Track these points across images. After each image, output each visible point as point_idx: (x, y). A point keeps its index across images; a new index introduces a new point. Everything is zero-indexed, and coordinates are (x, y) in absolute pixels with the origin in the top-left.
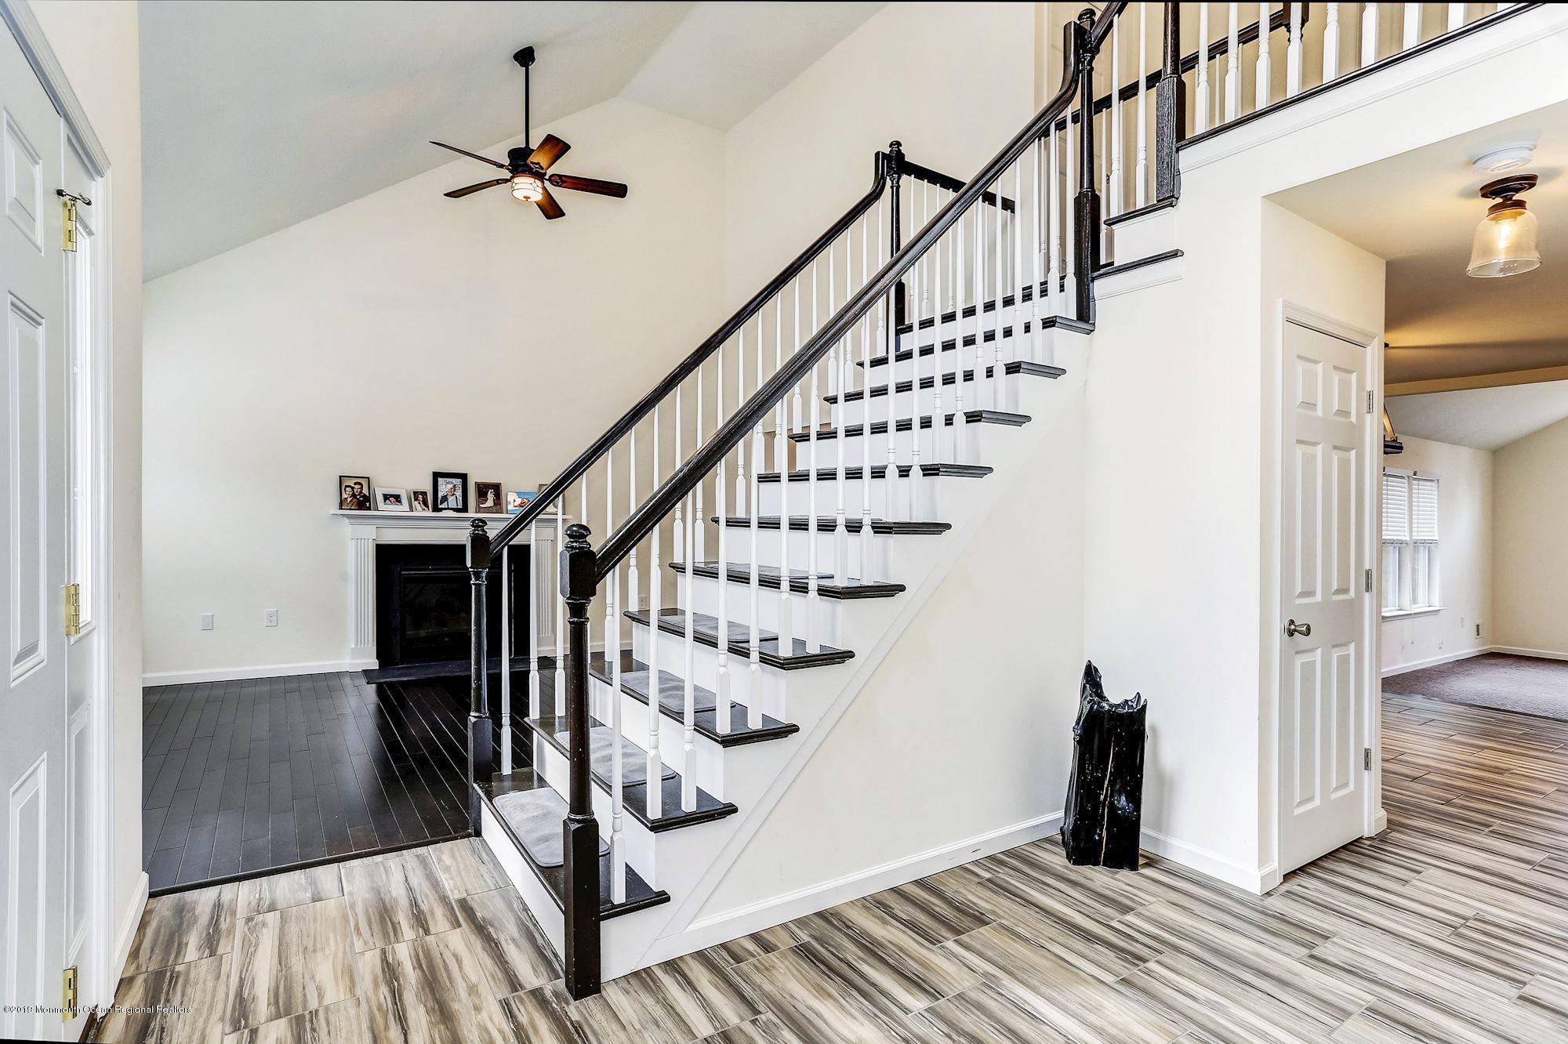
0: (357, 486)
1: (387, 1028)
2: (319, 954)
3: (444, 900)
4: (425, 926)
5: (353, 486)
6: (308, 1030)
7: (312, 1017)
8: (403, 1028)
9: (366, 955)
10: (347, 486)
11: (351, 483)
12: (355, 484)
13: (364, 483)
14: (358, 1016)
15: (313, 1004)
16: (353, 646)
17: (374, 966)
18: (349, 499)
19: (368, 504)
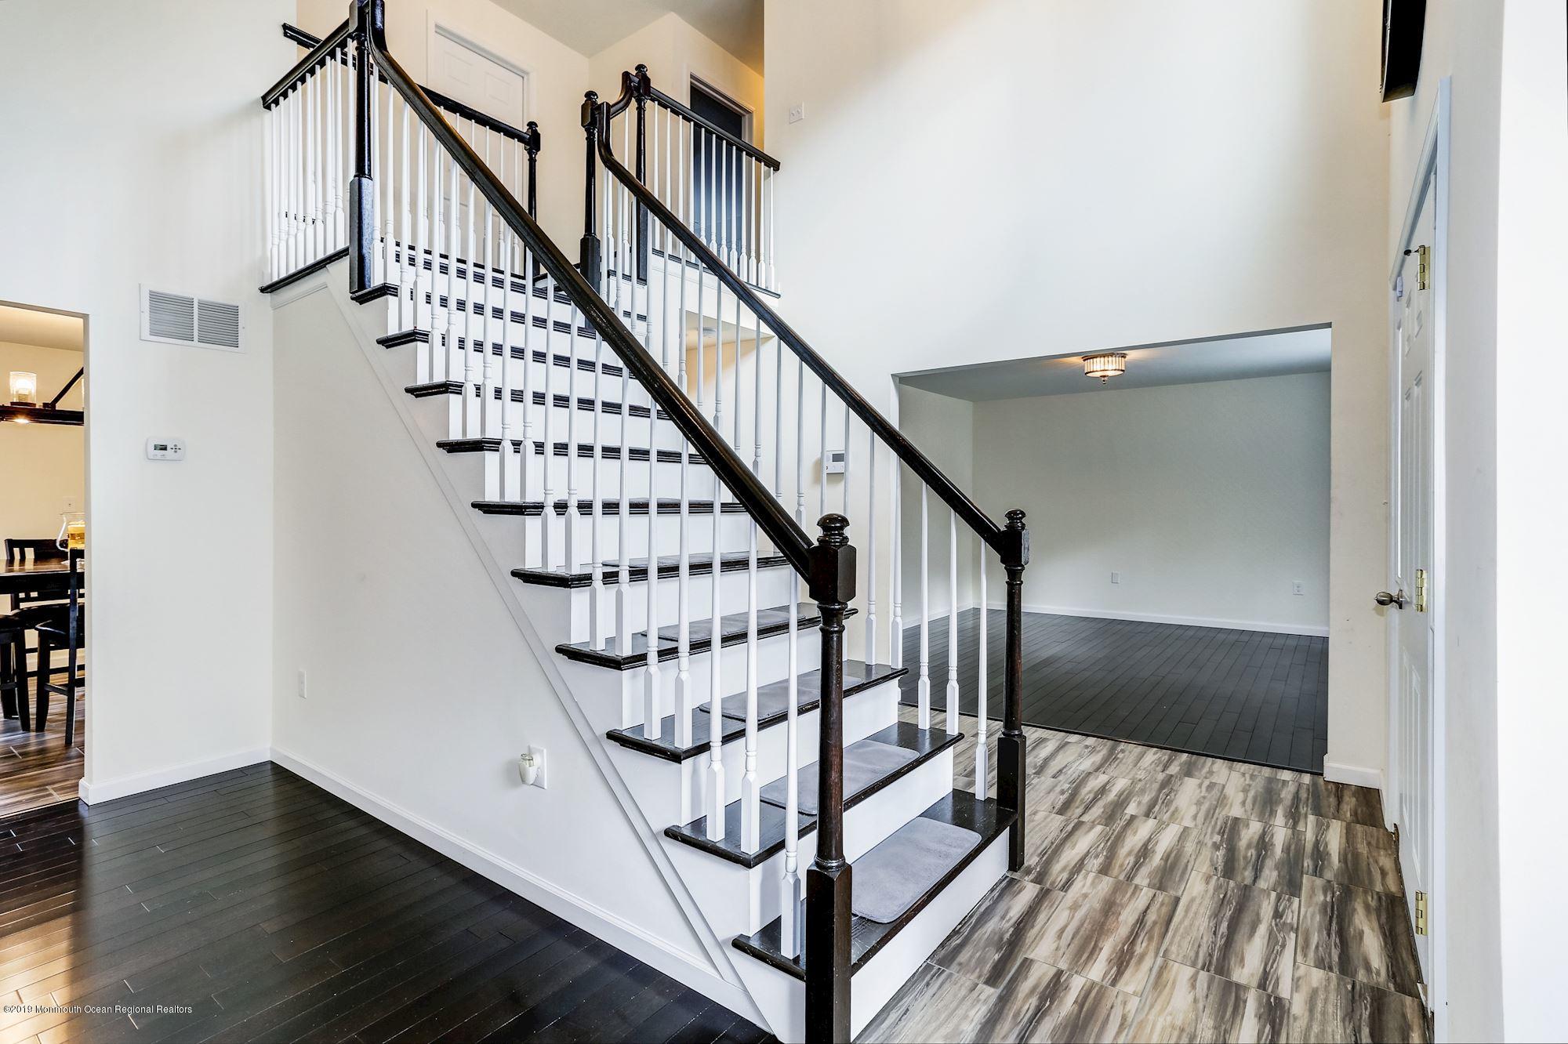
1: (1155, 923)
2: (1179, 1023)
3: (1004, 1000)
4: (1054, 980)
6: (1215, 957)
7: (1209, 965)
8: (1144, 916)
9: (1133, 989)
14: (1171, 943)
15: (1203, 976)
17: (1133, 975)
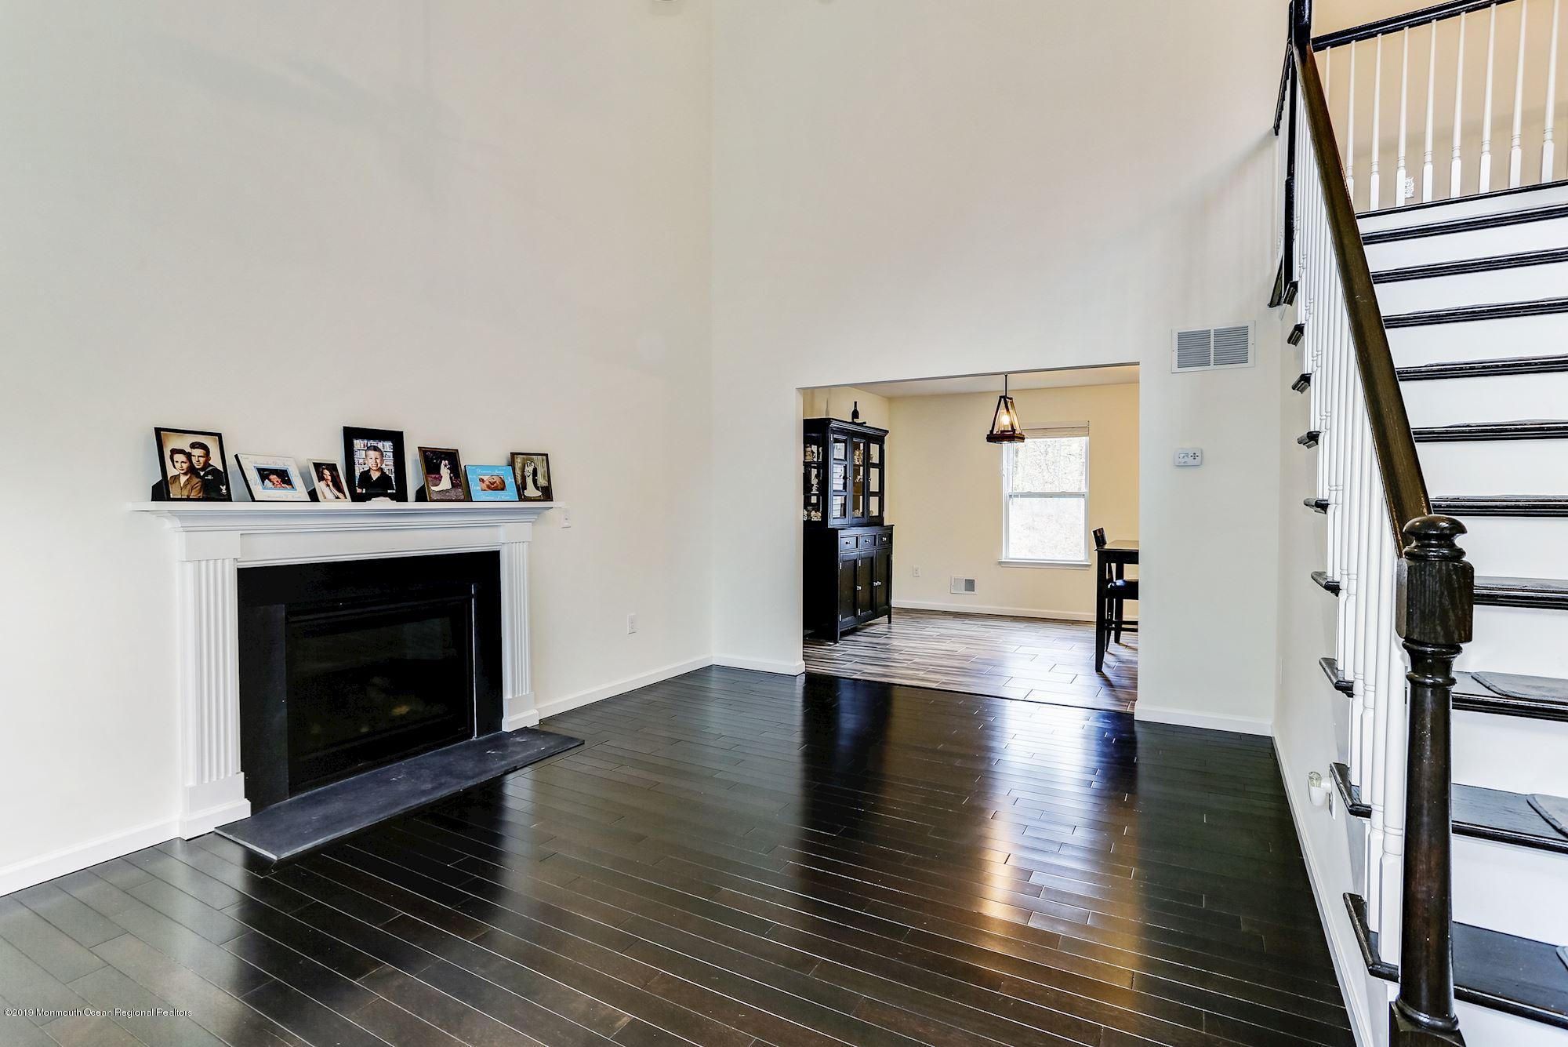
0: (197, 452)
5: (188, 450)
10: (174, 452)
11: (184, 443)
12: (193, 446)
13: (212, 444)
16: (191, 782)
18: (183, 479)
19: (224, 488)
